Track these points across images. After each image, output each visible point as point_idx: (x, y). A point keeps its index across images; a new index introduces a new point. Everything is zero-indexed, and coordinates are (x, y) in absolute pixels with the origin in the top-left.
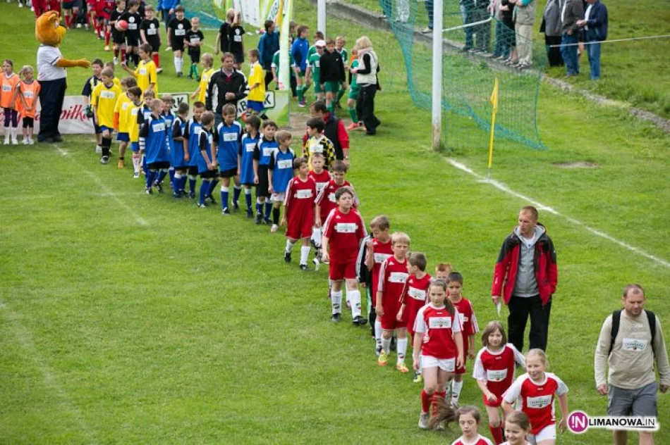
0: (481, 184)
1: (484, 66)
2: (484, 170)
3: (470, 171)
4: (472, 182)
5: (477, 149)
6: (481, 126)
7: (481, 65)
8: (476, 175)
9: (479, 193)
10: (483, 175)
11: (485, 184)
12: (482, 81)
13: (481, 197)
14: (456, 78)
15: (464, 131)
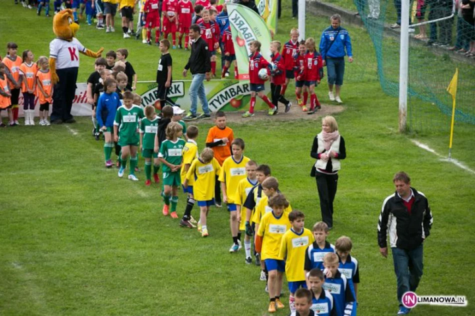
0: (442, 162)
1: (446, 58)
2: (445, 150)
3: (432, 151)
4: (434, 160)
5: (439, 131)
6: (444, 111)
7: (444, 57)
8: (438, 154)
9: (440, 171)
10: (445, 154)
11: (446, 163)
12: (445, 71)
13: (442, 174)
14: (420, 68)
15: (428, 115)
